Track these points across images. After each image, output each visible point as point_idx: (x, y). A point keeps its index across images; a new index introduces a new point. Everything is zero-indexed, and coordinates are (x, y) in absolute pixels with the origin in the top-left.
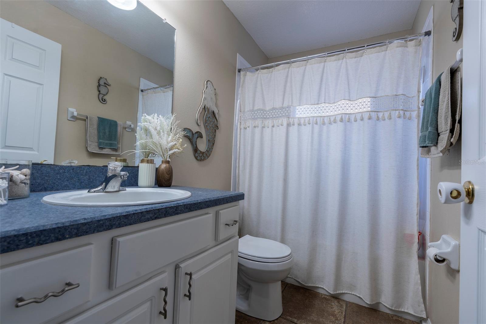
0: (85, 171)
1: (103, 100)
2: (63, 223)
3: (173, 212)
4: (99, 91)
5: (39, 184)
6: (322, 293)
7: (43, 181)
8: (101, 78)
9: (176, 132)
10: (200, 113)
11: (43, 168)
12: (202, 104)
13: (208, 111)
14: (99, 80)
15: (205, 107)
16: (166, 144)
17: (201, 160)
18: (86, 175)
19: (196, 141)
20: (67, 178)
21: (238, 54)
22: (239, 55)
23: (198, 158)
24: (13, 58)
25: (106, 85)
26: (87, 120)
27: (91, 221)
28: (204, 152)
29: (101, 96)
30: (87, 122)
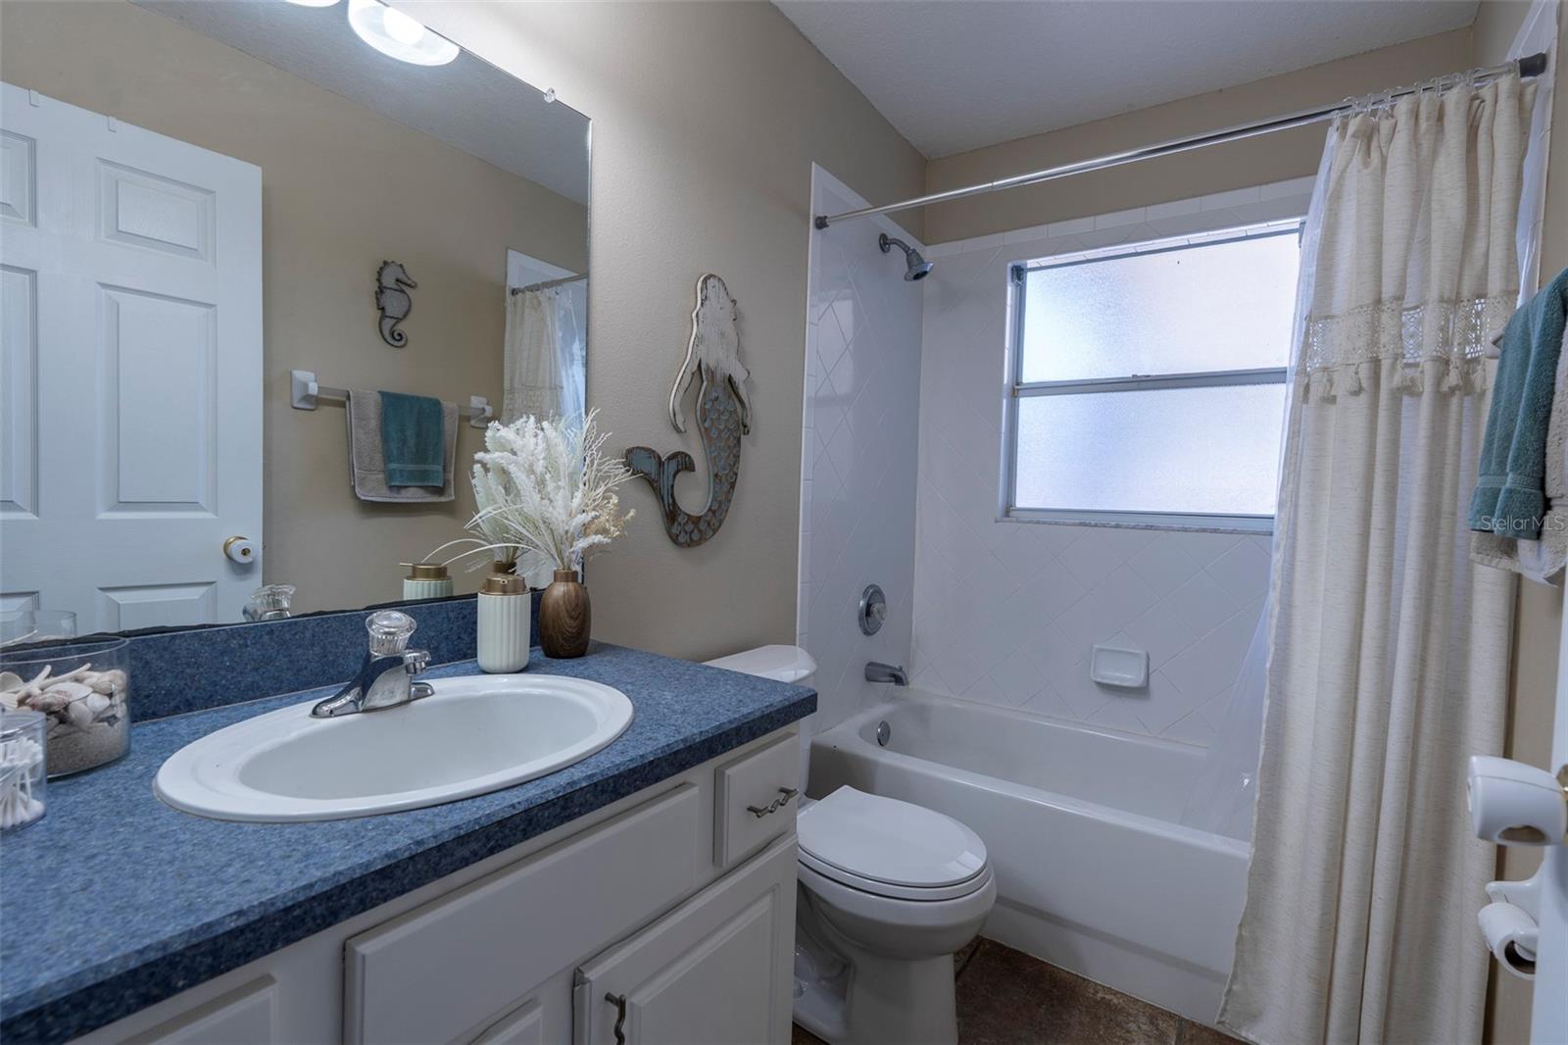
0: (308, 634)
1: (394, 338)
2: (164, 945)
3: (555, 817)
4: (383, 309)
5: (169, 693)
6: (1096, 984)
7: (178, 682)
8: (385, 263)
9: (601, 470)
10: (682, 392)
11: (177, 642)
12: (689, 356)
13: (710, 378)
14: (379, 272)
15: (699, 366)
16: (564, 518)
17: (691, 544)
18: (313, 645)
19: (672, 486)
20: (252, 662)
21: (813, 164)
22: (820, 168)
23: (681, 539)
24: (122, 232)
25: (403, 285)
26: (347, 403)
27: (261, 919)
28: (700, 517)
29: (388, 324)
30: (348, 412)
